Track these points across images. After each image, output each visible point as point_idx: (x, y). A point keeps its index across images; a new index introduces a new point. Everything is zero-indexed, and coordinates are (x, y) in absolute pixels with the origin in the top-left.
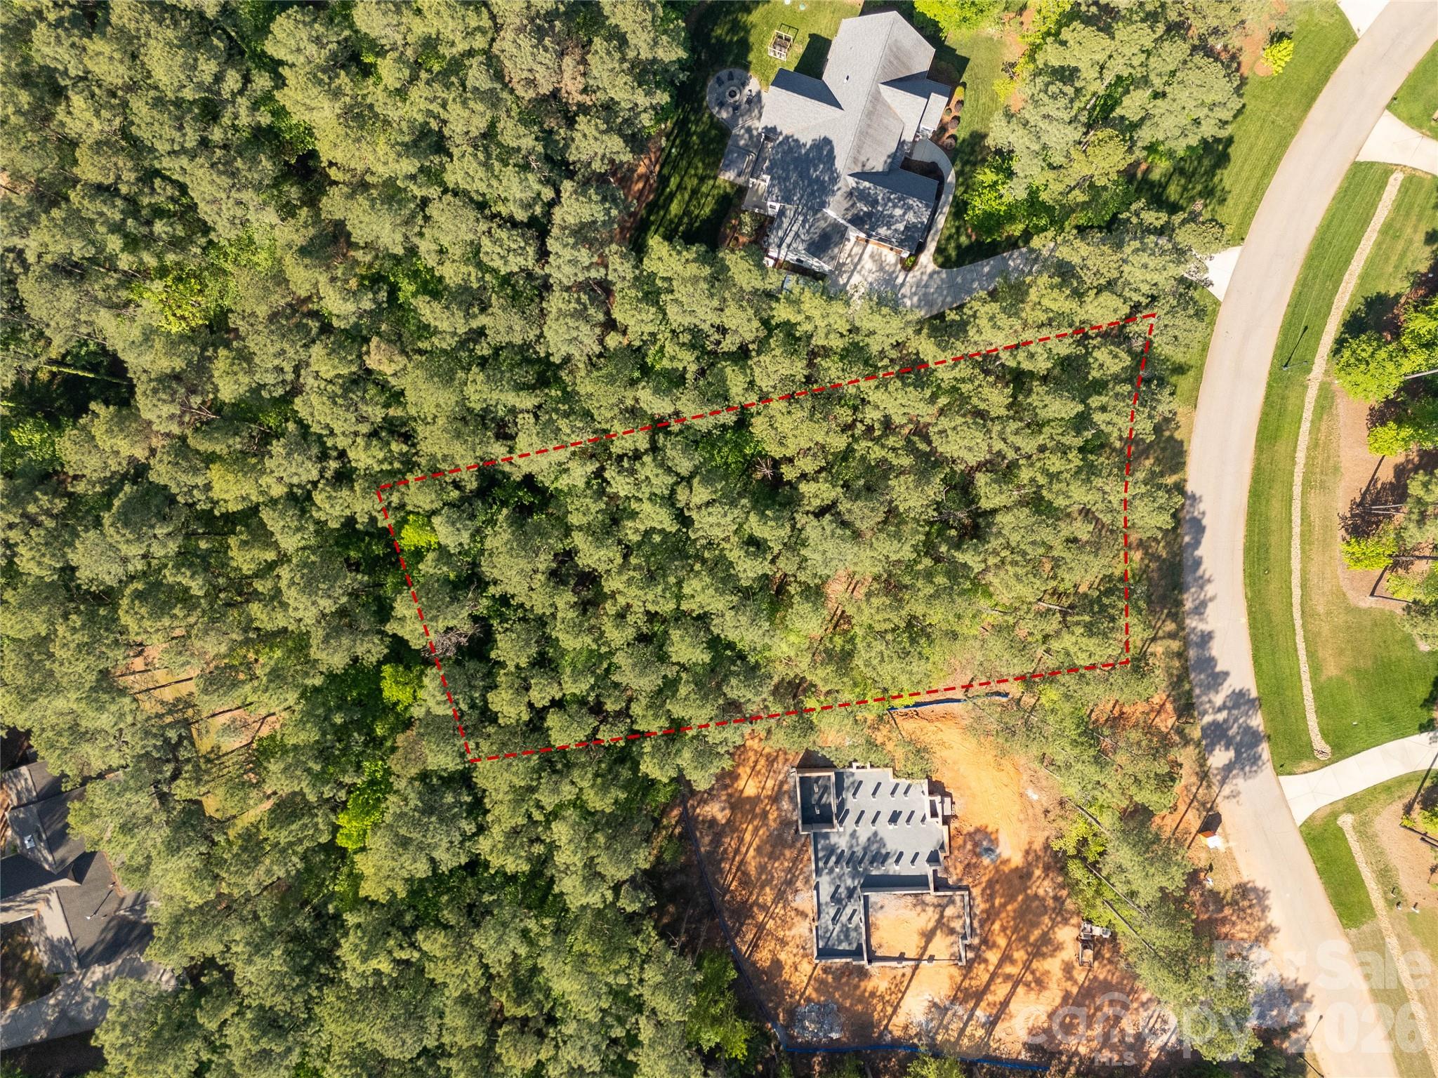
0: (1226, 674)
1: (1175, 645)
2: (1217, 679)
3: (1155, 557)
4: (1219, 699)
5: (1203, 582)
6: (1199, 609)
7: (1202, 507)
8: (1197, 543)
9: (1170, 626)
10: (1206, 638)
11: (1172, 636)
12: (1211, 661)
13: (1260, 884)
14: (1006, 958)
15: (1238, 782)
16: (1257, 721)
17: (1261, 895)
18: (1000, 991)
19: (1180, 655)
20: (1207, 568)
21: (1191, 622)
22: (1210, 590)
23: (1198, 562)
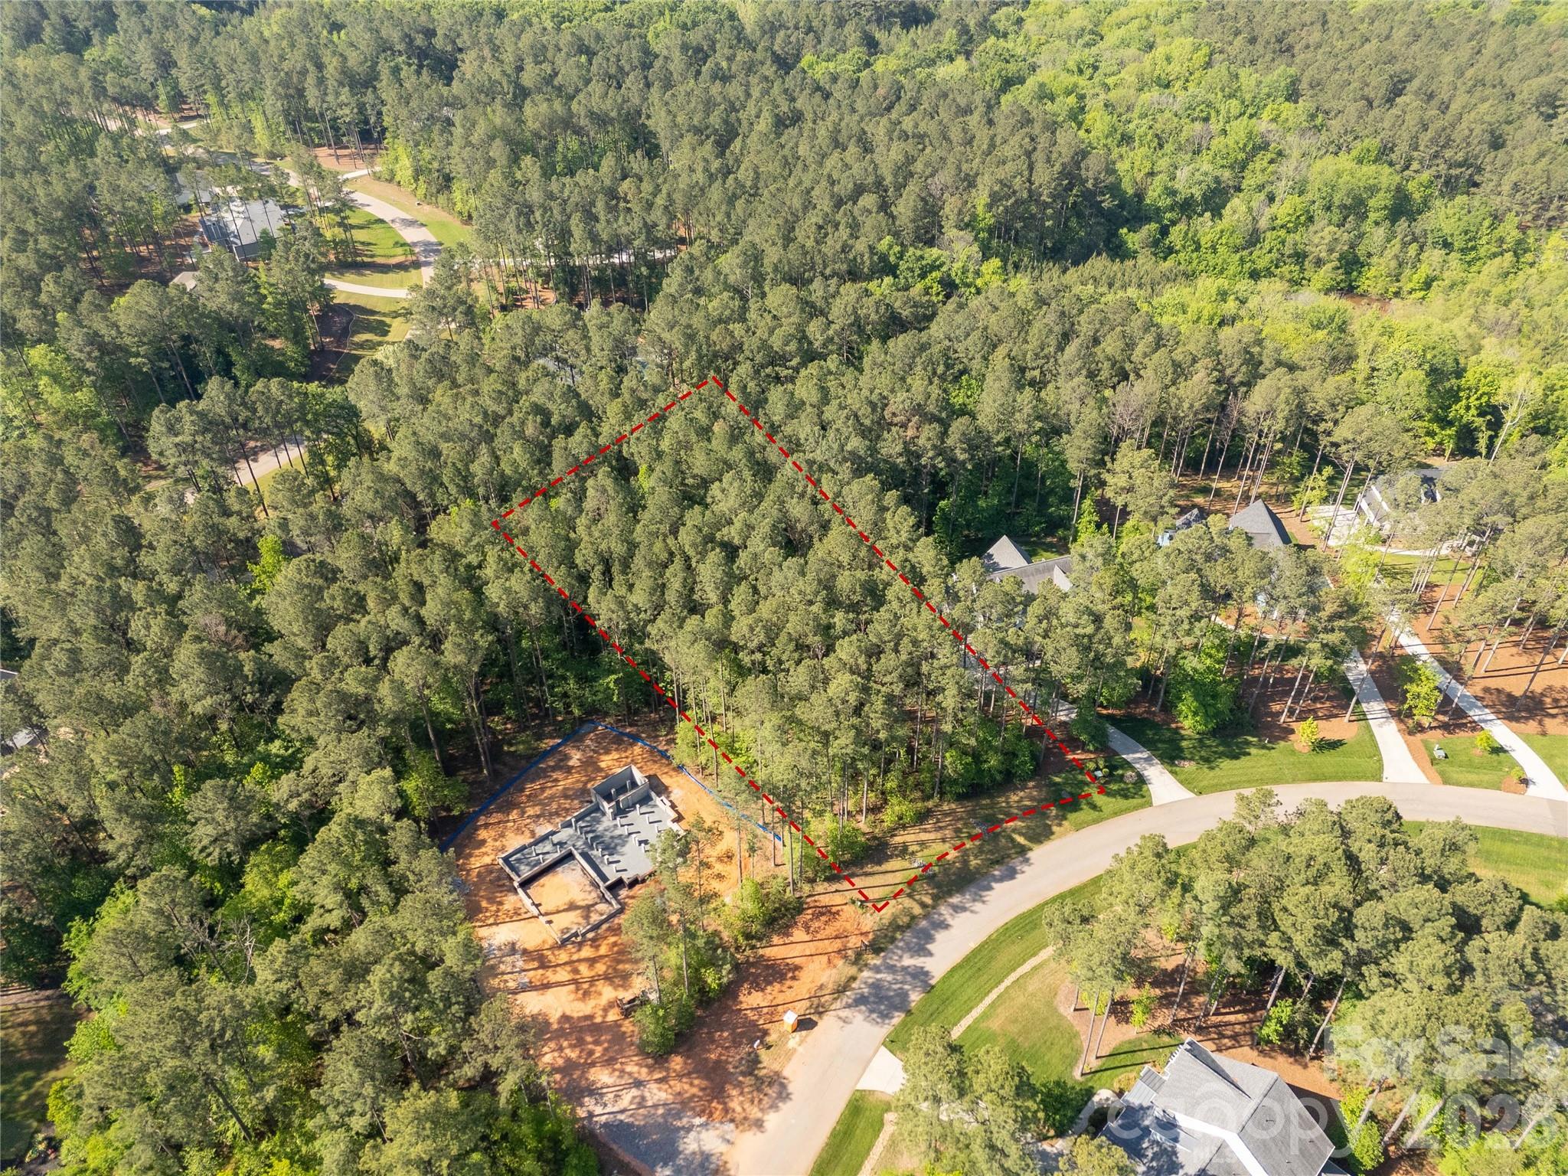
0: (930, 954)
1: (917, 910)
2: (922, 951)
3: (965, 863)
4: (908, 961)
5: (978, 898)
6: (957, 909)
7: (1026, 868)
8: (1001, 880)
9: (928, 900)
10: (944, 926)
11: (923, 905)
12: (930, 938)
13: (791, 1088)
14: (592, 962)
15: (858, 1018)
16: (915, 997)
17: (784, 1095)
18: (563, 975)
19: (913, 918)
20: (989, 896)
21: (944, 910)
22: (978, 906)
23: (990, 888)
